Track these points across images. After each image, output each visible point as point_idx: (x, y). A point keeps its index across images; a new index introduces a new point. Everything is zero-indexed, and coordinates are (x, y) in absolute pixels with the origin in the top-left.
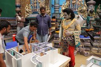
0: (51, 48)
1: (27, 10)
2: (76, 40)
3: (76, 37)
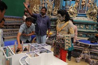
0: (48, 50)
1: (35, 10)
2: (66, 44)
3: (66, 41)
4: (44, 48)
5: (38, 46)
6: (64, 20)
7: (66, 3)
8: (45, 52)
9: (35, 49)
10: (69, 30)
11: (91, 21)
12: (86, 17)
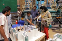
4: (32, 27)
5: (29, 26)
6: (45, 12)
7: (39, 3)
8: (33, 29)
9: (28, 28)
10: (48, 16)
11: (54, 11)
12: (51, 9)
